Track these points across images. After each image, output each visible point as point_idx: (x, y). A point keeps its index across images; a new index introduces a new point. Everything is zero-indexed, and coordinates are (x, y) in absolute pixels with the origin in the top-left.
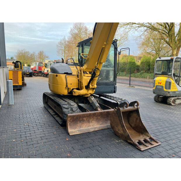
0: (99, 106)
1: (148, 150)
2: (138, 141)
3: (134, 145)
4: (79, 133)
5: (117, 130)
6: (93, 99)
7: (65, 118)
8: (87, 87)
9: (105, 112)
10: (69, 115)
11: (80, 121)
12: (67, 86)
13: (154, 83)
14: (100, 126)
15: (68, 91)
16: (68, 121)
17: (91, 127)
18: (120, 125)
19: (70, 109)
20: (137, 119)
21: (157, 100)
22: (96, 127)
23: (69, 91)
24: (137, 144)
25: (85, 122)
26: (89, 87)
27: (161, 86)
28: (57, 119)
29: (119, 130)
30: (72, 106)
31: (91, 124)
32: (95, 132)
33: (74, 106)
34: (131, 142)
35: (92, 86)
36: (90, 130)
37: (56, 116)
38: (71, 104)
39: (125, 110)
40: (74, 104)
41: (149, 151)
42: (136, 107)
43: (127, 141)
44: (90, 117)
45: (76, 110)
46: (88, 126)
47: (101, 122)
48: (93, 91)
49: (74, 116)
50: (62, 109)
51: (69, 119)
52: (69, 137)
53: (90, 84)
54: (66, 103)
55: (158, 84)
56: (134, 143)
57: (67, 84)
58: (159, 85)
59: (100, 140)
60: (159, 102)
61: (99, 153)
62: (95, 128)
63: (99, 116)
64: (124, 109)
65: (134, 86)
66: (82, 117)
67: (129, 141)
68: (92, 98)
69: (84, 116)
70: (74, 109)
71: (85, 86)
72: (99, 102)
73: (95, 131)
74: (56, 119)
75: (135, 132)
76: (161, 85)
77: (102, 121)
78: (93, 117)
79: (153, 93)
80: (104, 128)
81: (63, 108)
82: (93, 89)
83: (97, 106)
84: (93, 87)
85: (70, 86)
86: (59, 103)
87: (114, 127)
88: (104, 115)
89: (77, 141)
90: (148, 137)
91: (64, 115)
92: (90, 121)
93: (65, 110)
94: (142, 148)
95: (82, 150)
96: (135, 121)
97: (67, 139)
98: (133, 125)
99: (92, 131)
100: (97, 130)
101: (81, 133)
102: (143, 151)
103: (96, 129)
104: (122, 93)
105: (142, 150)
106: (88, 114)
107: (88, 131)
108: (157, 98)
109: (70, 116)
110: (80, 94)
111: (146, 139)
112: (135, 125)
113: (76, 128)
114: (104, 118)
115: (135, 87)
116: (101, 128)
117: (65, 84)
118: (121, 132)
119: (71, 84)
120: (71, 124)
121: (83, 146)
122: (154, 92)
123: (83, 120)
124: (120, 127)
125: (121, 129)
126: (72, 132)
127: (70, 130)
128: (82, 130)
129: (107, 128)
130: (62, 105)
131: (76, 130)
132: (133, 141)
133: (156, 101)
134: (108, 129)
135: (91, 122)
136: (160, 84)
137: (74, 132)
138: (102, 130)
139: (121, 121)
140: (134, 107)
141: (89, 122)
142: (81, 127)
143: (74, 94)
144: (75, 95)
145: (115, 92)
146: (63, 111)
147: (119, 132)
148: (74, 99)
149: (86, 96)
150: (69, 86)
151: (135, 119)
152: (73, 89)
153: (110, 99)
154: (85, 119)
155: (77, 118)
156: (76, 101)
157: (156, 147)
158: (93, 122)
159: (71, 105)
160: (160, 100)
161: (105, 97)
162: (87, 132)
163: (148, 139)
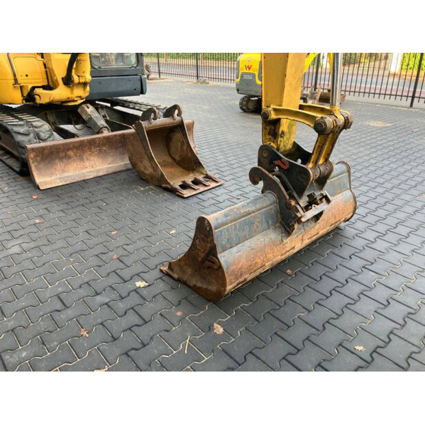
0: (106, 125)
1: (197, 196)
2: (181, 183)
3: (172, 191)
4: (61, 184)
5: (142, 169)
6: (90, 110)
7: (23, 156)
8: (68, 81)
9: (116, 135)
10: (29, 146)
11: (61, 159)
12: (16, 81)
13: (238, 69)
14: (110, 166)
15: (23, 96)
16: (31, 161)
17: (87, 170)
18: (146, 157)
19: (32, 135)
20: (183, 143)
21: (245, 108)
22: (100, 168)
23: (25, 94)
24: (179, 188)
25: (74, 160)
26: (73, 82)
27: (250, 74)
28: (11, 162)
29: (145, 168)
30: (36, 127)
31: (87, 164)
32: (98, 179)
33: (42, 129)
34: (168, 186)
35: (79, 76)
36: (85, 176)
37: (5, 157)
38: (34, 124)
39: (153, 127)
40: (42, 124)
41: (200, 196)
42: (178, 119)
43: (161, 187)
44: (83, 149)
45: (49, 137)
46: (82, 168)
47: (110, 159)
48: (84, 90)
49: (43, 149)
50: (12, 137)
51: (32, 156)
52: (40, 192)
53: (71, 72)
54: (21, 123)
55: (245, 71)
56: (172, 187)
57: (15, 75)
58: (248, 71)
59: (106, 191)
60: (249, 112)
61: (100, 211)
62: (98, 171)
63: (104, 145)
64: (151, 123)
65: (207, 81)
66: (63, 151)
67: (164, 185)
68: (88, 108)
69: (66, 148)
70: (43, 135)
71: (62, 78)
72: (108, 118)
73: (99, 177)
74: (9, 164)
75: (182, 170)
76: (251, 71)
77: (112, 156)
78: (90, 149)
79: (236, 91)
80: (118, 170)
81: (14, 135)
82: (85, 84)
83: (101, 127)
84: (82, 80)
85: (25, 81)
86: (4, 124)
87: (136, 164)
88: (116, 141)
89: (57, 198)
90: (203, 174)
91: (19, 148)
92: (85, 157)
93: (19, 138)
94: (186, 193)
95: (66, 211)
96: (179, 148)
97: (35, 197)
98: (177, 158)
99: (91, 177)
100: (103, 174)
101: (67, 183)
102: (187, 198)
103: (101, 174)
104: (175, 98)
105: (185, 196)
106: (75, 142)
107: (83, 179)
108: (245, 103)
109: (33, 150)
110: (52, 99)
111: (198, 178)
112: (181, 156)
113: (52, 174)
114: (117, 148)
115: (210, 82)
116: (111, 171)
117: (11, 77)
118: (149, 171)
119: (27, 76)
120: (40, 166)
121: (70, 203)
122: (238, 90)
123: (66, 155)
124: (146, 163)
125: (149, 165)
126: (46, 183)
127: (39, 179)
128: (68, 177)
129: (124, 169)
130: (10, 128)
131: (53, 178)
132: (171, 183)
133: (245, 111)
134: (128, 170)
135: (87, 159)
136: (249, 69)
137: (50, 183)
138: (114, 173)
139: (146, 148)
140: (174, 119)
141: (82, 159)
142: (63, 171)
143: (38, 101)
144: (41, 102)
145: (142, 92)
146: (15, 141)
147: (146, 172)
148: (46, 114)
149: (70, 104)
150: (21, 80)
151: (179, 144)
152: (33, 88)
153: (133, 108)
154: (71, 153)
155: (52, 153)
156: (51, 119)
157: (213, 190)
158: (92, 158)
159: (33, 127)
160: (251, 106)
161: (123, 106)
162: (79, 180)
163: (201, 178)
